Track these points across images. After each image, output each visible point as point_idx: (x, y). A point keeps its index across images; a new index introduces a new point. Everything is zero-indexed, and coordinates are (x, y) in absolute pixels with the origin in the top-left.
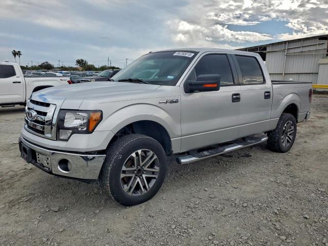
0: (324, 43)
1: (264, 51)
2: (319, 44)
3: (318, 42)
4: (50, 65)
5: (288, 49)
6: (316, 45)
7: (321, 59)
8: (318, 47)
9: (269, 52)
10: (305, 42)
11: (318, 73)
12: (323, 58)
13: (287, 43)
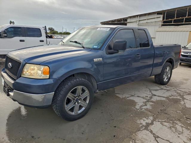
0: (160, 17)
1: (126, 22)
2: (157, 18)
3: (156, 16)
5: (139, 21)
6: (155, 18)
7: (158, 28)
10: (149, 16)
11: (155, 38)
13: (139, 16)
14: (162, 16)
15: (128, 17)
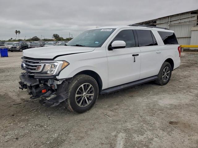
1: (155, 24)
2: (191, 17)
3: (190, 15)
4: (38, 38)
5: (170, 21)
6: (189, 17)
7: (193, 27)
8: (190, 19)
9: (158, 24)
10: (182, 16)
11: (191, 37)
12: (194, 26)
13: (170, 17)
14: (196, 15)
15: (158, 19)
